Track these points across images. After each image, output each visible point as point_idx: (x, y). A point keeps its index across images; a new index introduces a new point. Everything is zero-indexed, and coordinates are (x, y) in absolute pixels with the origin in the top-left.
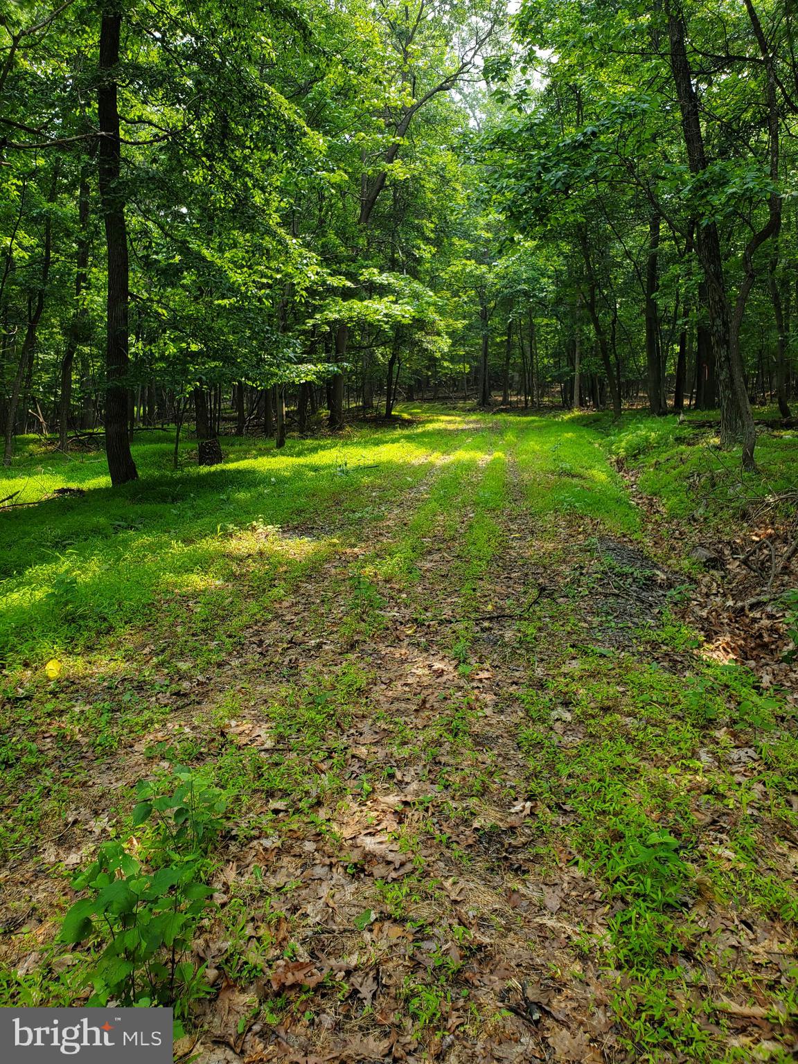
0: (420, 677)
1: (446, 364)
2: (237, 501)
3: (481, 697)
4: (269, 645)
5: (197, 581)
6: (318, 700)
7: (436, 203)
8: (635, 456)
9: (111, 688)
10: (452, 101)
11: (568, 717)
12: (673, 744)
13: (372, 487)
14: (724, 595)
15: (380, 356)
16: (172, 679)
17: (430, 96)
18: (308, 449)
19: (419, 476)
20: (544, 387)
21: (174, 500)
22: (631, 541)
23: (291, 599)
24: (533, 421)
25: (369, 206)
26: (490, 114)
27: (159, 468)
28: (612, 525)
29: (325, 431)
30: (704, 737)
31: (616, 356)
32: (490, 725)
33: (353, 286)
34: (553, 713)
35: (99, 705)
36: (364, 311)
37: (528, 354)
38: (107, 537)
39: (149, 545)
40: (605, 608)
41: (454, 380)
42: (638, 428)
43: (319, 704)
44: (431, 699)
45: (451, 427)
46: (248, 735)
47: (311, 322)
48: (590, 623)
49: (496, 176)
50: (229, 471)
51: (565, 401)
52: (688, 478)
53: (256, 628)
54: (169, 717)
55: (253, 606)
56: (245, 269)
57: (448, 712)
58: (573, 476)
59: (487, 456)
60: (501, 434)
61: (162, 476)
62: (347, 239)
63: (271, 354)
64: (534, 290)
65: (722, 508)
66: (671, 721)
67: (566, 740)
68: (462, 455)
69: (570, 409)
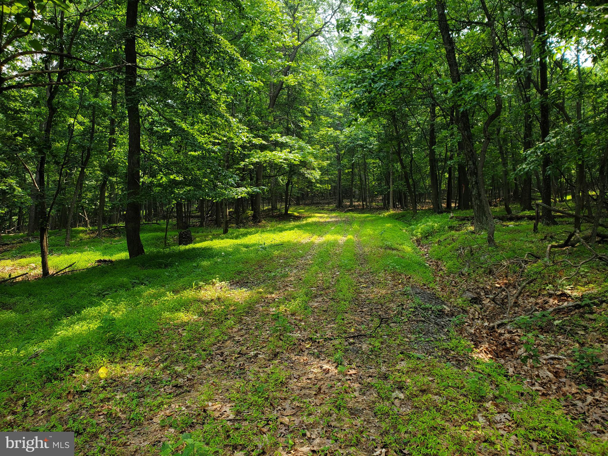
0: (315, 373)
1: (318, 185)
2: (203, 267)
3: (352, 386)
4: (227, 356)
5: (182, 316)
6: (259, 390)
7: (311, 97)
8: (426, 237)
9: (137, 383)
10: (319, 41)
11: (402, 396)
12: (462, 412)
13: (279, 257)
14: (482, 319)
15: (280, 180)
16: (172, 377)
17: (307, 39)
18: (241, 234)
19: (307, 250)
20: (373, 197)
21: (166, 266)
22: (429, 288)
23: (238, 327)
24: (368, 217)
25: (274, 99)
26: (340, 49)
27: (156, 246)
28: (417, 279)
29: (251, 223)
30: (480, 407)
31: (413, 180)
32: (358, 402)
33: (266, 143)
34: (394, 394)
35: (131, 394)
36: (273, 158)
37: (363, 179)
38: (128, 289)
39: (154, 295)
40: (417, 330)
41: (322, 193)
42: (427, 221)
43: (260, 392)
44: (324, 388)
45: (322, 220)
46: (219, 411)
47: (243, 163)
48: (410, 338)
49: (345, 82)
50: (198, 248)
51: (385, 205)
52: (458, 250)
53: (219, 345)
54: (172, 400)
55: (216, 331)
56: (206, 135)
57: (333, 395)
58: (393, 249)
59: (344, 238)
60: (351, 224)
61: (158, 252)
62: (262, 117)
63: (222, 182)
64: (366, 144)
65: (478, 268)
66: (460, 397)
67: (402, 410)
68: (329, 237)
69: (388, 210)
